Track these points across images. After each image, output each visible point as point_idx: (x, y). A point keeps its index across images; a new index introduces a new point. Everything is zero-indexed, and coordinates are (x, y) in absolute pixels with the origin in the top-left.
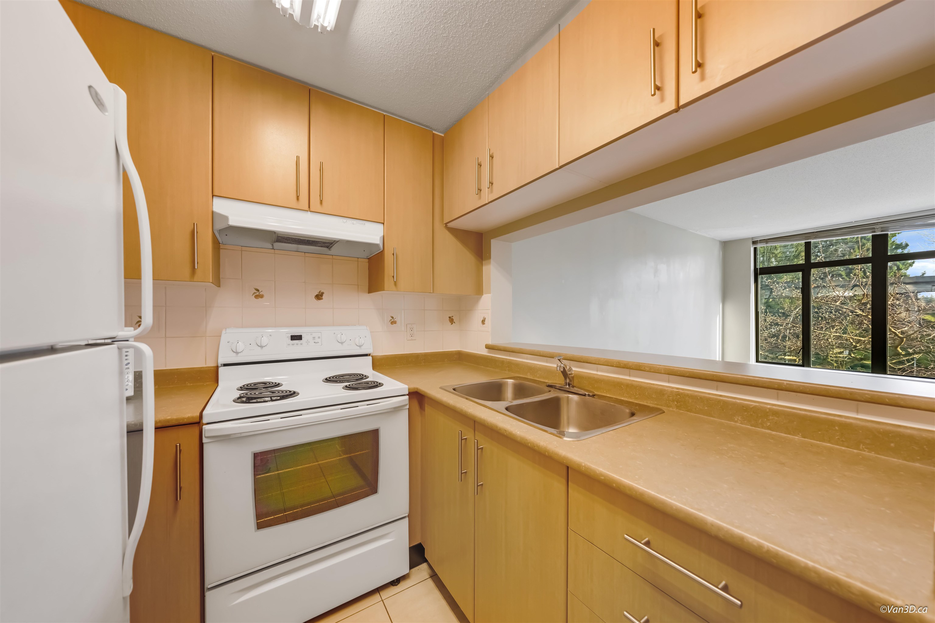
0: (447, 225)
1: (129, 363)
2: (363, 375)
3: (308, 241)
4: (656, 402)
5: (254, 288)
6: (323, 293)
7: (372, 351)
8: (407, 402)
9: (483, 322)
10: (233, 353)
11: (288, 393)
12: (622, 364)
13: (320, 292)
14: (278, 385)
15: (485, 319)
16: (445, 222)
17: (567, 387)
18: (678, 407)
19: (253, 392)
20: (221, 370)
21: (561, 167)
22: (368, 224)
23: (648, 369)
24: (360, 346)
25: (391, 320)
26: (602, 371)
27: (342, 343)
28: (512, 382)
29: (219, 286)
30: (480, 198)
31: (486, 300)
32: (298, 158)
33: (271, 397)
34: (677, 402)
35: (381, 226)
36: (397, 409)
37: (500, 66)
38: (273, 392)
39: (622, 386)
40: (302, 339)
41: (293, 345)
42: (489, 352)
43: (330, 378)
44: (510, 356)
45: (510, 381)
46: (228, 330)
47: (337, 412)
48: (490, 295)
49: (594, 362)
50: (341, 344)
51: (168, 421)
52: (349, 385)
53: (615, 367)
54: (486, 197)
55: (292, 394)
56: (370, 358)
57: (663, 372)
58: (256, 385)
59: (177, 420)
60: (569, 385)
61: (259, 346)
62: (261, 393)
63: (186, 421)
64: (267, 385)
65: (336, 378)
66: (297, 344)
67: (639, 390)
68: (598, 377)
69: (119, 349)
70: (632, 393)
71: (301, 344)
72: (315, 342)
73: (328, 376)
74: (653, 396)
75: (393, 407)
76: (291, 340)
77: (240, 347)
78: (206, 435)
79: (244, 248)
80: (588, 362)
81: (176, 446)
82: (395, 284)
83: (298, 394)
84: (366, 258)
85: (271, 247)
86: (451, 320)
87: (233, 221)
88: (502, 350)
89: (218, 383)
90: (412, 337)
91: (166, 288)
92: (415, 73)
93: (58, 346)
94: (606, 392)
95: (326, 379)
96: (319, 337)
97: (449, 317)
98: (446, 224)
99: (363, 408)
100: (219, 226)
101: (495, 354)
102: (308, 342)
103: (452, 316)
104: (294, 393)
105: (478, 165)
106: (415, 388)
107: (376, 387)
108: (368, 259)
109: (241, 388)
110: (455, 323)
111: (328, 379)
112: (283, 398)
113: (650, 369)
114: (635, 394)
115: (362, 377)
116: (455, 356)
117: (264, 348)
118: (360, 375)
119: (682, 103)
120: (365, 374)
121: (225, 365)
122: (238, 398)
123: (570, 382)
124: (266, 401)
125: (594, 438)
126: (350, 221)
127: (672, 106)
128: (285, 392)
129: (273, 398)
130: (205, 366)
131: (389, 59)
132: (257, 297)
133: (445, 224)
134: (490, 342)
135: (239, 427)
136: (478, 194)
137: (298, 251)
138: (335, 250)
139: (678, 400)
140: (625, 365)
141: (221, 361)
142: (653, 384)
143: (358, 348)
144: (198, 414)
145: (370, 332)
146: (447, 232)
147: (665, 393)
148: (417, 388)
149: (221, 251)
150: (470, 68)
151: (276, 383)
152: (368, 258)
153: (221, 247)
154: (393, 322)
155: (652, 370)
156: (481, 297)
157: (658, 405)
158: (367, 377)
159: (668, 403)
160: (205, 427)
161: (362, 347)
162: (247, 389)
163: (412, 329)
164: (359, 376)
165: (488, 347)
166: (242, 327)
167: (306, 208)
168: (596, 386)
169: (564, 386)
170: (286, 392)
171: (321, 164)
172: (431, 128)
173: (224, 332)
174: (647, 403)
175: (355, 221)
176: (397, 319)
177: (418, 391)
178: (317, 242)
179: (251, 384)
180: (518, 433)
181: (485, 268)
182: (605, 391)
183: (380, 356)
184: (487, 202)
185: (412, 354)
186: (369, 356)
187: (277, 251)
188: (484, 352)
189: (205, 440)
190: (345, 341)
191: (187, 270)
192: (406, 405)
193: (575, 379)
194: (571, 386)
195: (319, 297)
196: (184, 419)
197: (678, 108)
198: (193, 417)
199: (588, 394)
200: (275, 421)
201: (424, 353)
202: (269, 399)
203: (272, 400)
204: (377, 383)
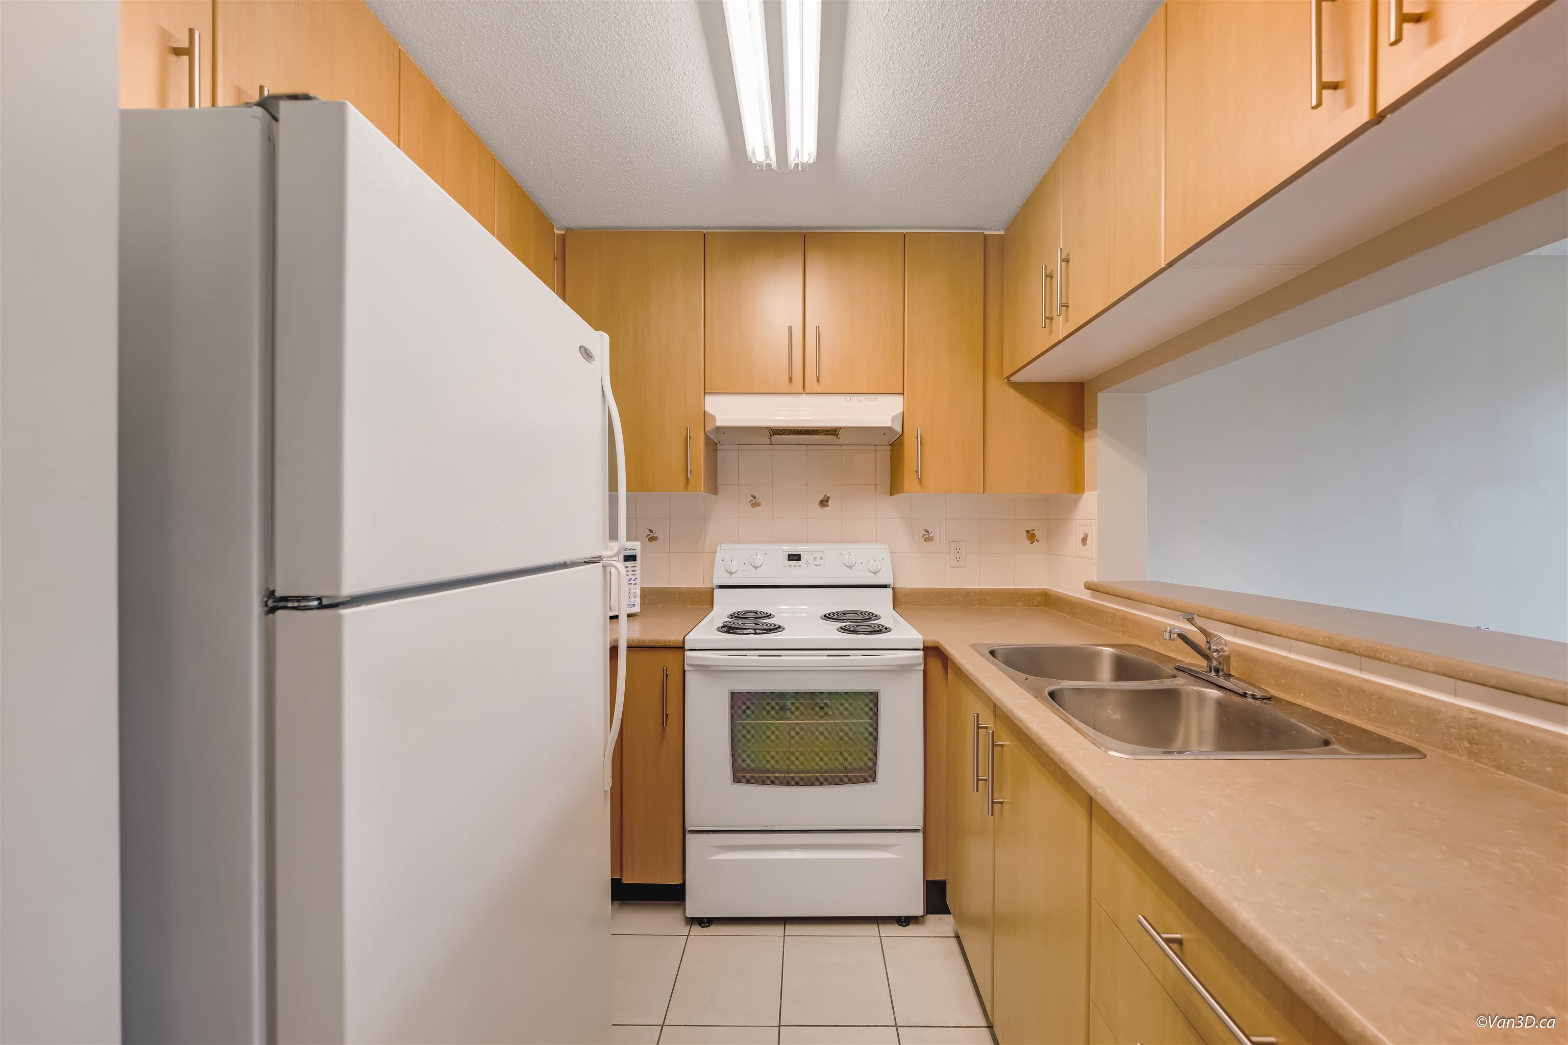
0: (1010, 379)
1: (636, 578)
2: (873, 614)
3: (806, 430)
4: (1417, 735)
5: (751, 495)
6: (828, 498)
7: (892, 581)
8: (921, 660)
9: (1084, 540)
10: (727, 572)
11: (773, 627)
12: (1337, 641)
13: (825, 496)
14: (769, 616)
15: (1087, 535)
16: (1006, 374)
17: (1213, 674)
18: (1472, 754)
19: (740, 622)
20: (717, 592)
21: (1170, 265)
22: (881, 399)
23: (1394, 658)
24: (875, 573)
25: (924, 535)
26: (1299, 652)
27: (850, 567)
28: (1112, 652)
29: (716, 493)
30: (1051, 332)
31: (1089, 500)
32: (790, 328)
33: (755, 629)
34: (1471, 743)
35: (899, 399)
36: (904, 669)
37: (1074, 105)
38: (756, 624)
39: (1339, 689)
40: (800, 560)
41: (790, 566)
42: (1093, 597)
43: (829, 614)
44: (1127, 606)
45: (1108, 650)
46: (724, 546)
47: (821, 658)
48: (1095, 492)
49: (1277, 632)
50: (848, 568)
51: (657, 641)
52: (845, 626)
53: (1321, 646)
54: (1061, 329)
55: (777, 629)
56: (889, 591)
57: (1430, 668)
58: (747, 614)
59: (664, 641)
60: (1217, 671)
61: (753, 566)
62: (744, 624)
63: (671, 644)
64: (758, 616)
65: (833, 615)
66: (795, 566)
67: (1378, 702)
68: (1289, 664)
69: (604, 567)
70: (1360, 706)
71: (800, 566)
72: (816, 565)
73: (827, 612)
74: (1411, 720)
75: (899, 664)
76: (788, 560)
77: (734, 566)
78: (687, 663)
79: (741, 447)
80: (1267, 630)
81: (664, 669)
82: (920, 482)
83: (784, 629)
84: (888, 444)
85: (768, 441)
86: (1031, 536)
87: (722, 420)
88: (1111, 593)
89: (713, 607)
90: (958, 563)
91: (670, 498)
92: (936, 166)
93: (569, 563)
94: (1304, 696)
95: (825, 616)
96: (821, 558)
97: (1027, 531)
98: (1008, 378)
99: (856, 658)
100: (709, 428)
101: (1102, 600)
102: (807, 564)
103: (1034, 530)
104: (780, 627)
105: (1047, 276)
106: (935, 642)
107: (880, 632)
108: (890, 445)
109: (731, 615)
110: (1038, 541)
111: (827, 615)
112: (769, 631)
113: (1400, 659)
114: (1367, 710)
115: (870, 616)
116: (1037, 598)
117: (758, 569)
118: (869, 613)
119: (1382, 105)
120: (875, 613)
121: (721, 587)
122: (722, 627)
123: (1220, 667)
124: (749, 634)
125: (1168, 762)
126: (855, 398)
127: (1364, 116)
128: (769, 625)
129: (757, 631)
130: (702, 586)
131: (894, 164)
132: (754, 505)
133: (1005, 378)
134: (1094, 578)
135: (716, 658)
136: (1045, 327)
137: (800, 443)
138: (842, 438)
139: (1473, 738)
140: (1343, 644)
141: (717, 581)
142: (1414, 694)
143: (873, 575)
144: (682, 638)
145: (890, 553)
146: (1011, 391)
147: (1439, 717)
148: (938, 642)
149: (718, 451)
150: (1021, 128)
151: (767, 614)
152: (890, 443)
153: (719, 448)
154: (928, 538)
155: (1406, 663)
156: (1081, 497)
157: (1422, 742)
158: (877, 617)
159: (1447, 741)
160: (688, 653)
161: (878, 575)
162: (736, 617)
163: (958, 550)
164: (867, 614)
165: (1089, 586)
166: (739, 542)
167: (800, 389)
168: (1283, 681)
169: (1207, 672)
170: (771, 625)
171: (818, 328)
172: (981, 229)
173: (719, 548)
174: (1396, 733)
175: (862, 398)
176: (935, 534)
177: (939, 646)
178: (817, 430)
179: (741, 612)
180: (1035, 727)
181: (1087, 445)
182: (1302, 695)
183: (907, 589)
184: (1061, 339)
185: (959, 589)
186: (889, 588)
187: (775, 447)
188: (1085, 596)
189: (686, 668)
190: (855, 565)
191: (682, 480)
192: (919, 665)
193: (1232, 659)
194: (1221, 673)
195: (824, 503)
196: (670, 641)
197: (1378, 118)
198: (677, 641)
199: (1253, 695)
200: (752, 658)
201: (979, 589)
202: (753, 631)
203: (756, 633)
204: (883, 627)
